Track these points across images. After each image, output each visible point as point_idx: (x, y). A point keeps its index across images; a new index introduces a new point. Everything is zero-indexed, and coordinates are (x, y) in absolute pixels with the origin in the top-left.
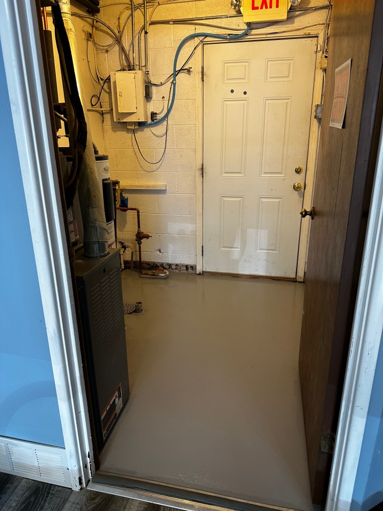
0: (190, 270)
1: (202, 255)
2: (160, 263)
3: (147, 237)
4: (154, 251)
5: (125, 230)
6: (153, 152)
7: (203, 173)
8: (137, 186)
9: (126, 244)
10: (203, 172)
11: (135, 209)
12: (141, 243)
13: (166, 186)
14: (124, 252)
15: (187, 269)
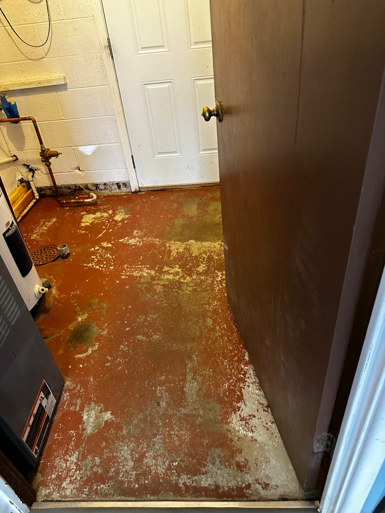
0: (123, 189)
1: (135, 168)
2: (83, 184)
3: (56, 155)
4: (72, 170)
5: (26, 148)
6: (34, 28)
7: (111, 53)
8: (24, 84)
9: (33, 166)
10: (111, 50)
11: (29, 119)
12: (50, 164)
13: (65, 78)
14: (33, 176)
15: (119, 187)
